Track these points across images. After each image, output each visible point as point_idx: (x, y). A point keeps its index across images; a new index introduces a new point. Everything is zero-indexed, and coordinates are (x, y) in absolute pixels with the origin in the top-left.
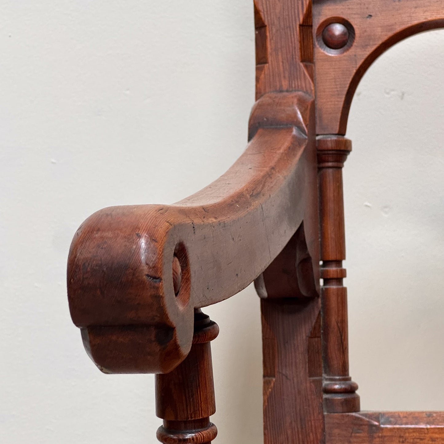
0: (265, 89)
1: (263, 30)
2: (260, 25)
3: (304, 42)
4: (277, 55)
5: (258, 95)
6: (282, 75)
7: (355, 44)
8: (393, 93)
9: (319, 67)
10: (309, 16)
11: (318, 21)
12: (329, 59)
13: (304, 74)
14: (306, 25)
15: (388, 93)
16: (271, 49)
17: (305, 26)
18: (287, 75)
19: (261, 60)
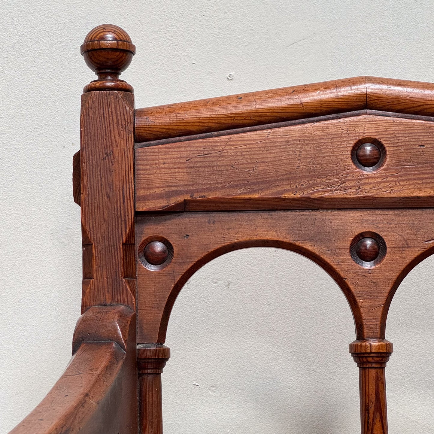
0: (90, 303)
1: (90, 247)
2: (87, 243)
3: (126, 259)
4: (102, 271)
5: (84, 308)
6: (106, 290)
7: (173, 261)
8: (219, 282)
9: (140, 281)
10: (131, 235)
11: (139, 240)
12: (150, 274)
13: (126, 289)
14: (129, 244)
15: (215, 283)
16: (96, 266)
17: (128, 244)
18: (110, 289)
19: (87, 275)
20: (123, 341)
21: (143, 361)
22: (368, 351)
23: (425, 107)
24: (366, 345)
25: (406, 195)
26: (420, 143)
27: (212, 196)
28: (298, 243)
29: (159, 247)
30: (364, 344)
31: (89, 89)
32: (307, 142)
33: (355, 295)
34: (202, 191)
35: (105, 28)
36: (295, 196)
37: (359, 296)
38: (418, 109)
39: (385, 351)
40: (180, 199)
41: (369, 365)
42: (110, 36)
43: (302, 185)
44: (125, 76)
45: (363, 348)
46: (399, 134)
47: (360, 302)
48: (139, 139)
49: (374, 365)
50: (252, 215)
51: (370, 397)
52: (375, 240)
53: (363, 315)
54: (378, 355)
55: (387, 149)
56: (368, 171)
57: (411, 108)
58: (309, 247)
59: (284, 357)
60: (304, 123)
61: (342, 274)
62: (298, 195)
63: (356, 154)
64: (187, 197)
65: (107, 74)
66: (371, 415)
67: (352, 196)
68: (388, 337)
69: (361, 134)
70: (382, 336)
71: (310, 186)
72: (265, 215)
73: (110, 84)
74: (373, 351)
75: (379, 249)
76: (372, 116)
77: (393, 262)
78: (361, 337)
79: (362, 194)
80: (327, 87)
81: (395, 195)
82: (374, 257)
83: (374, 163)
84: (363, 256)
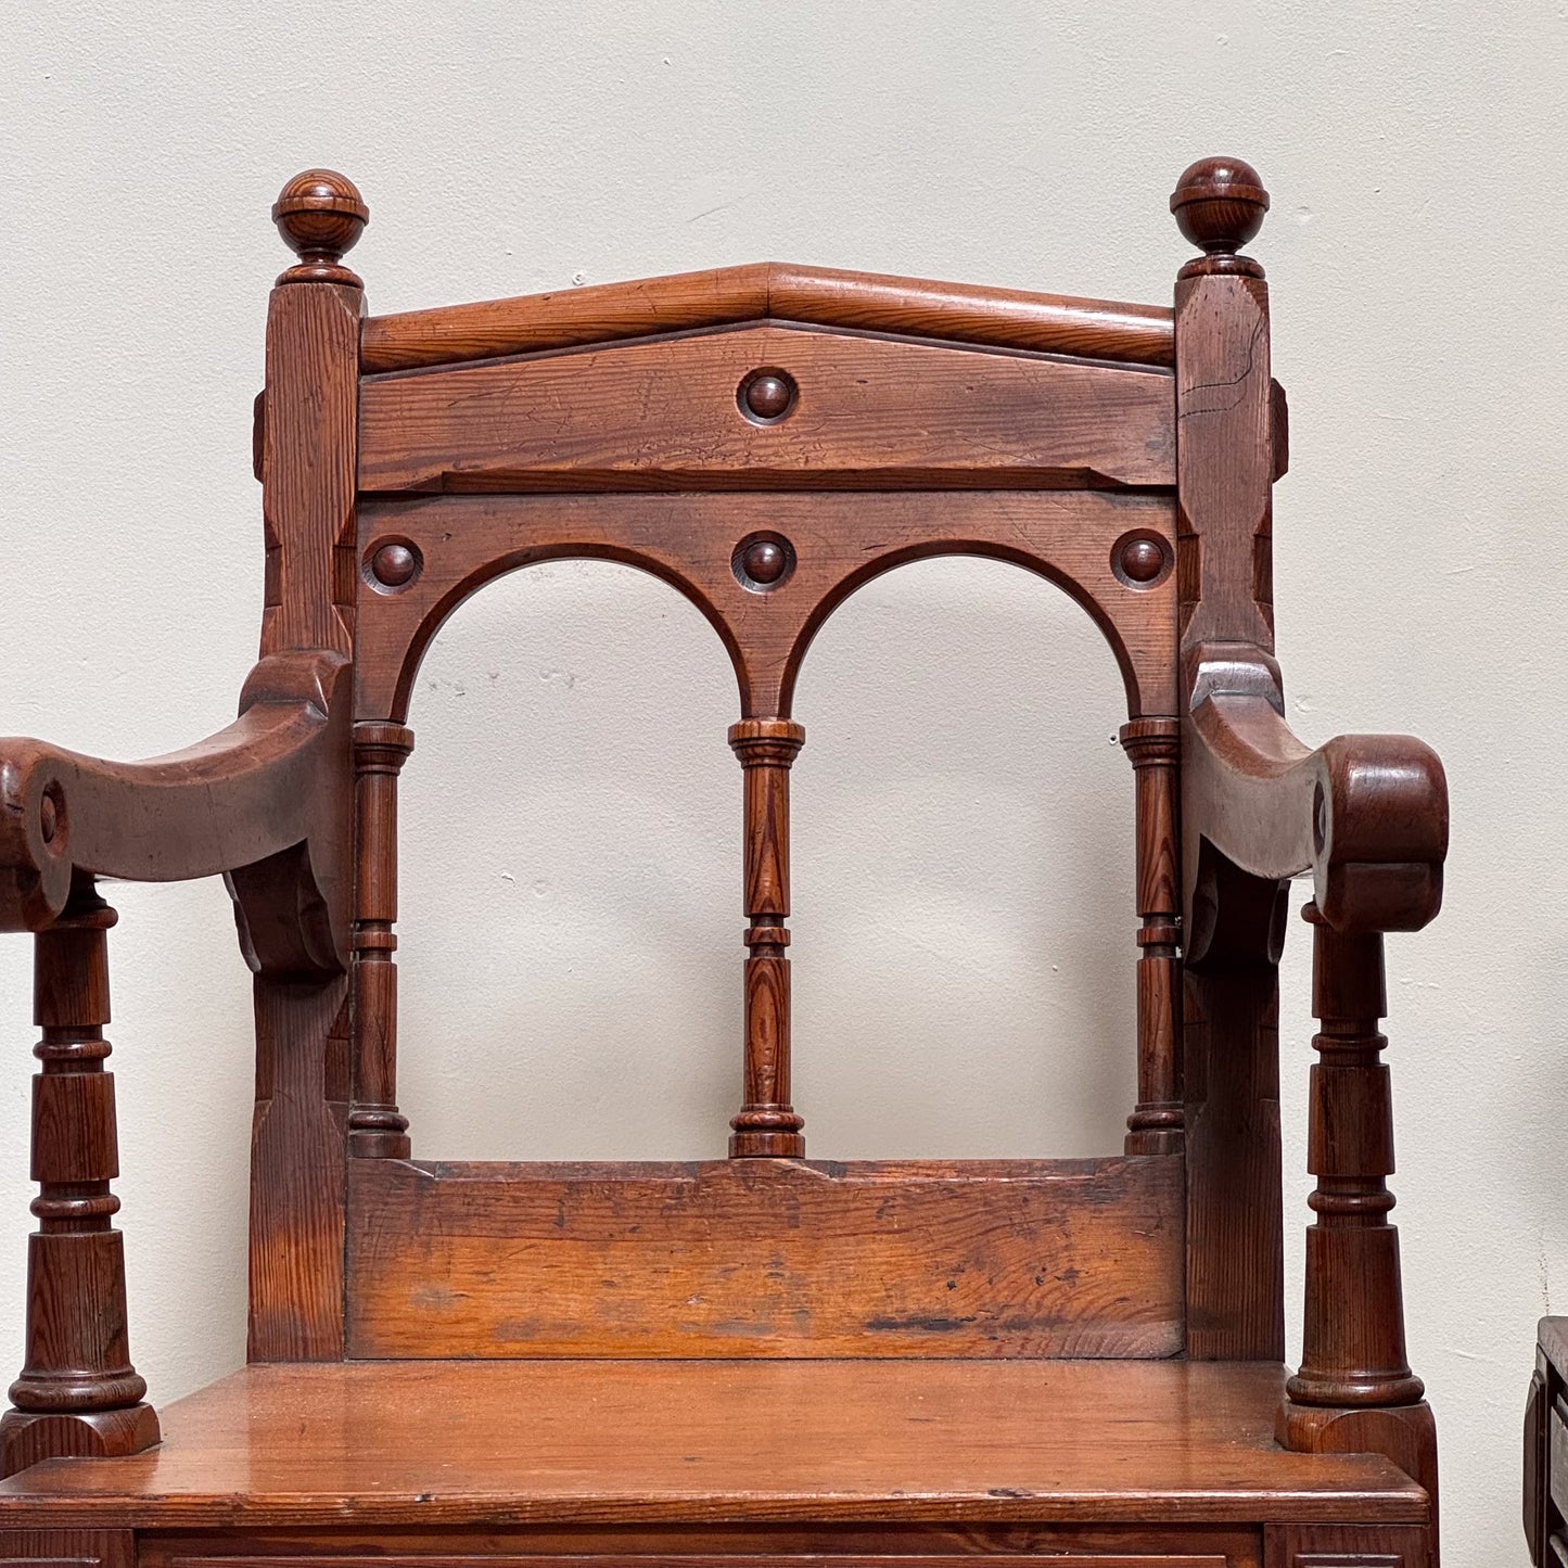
0: (274, 646)
1: (277, 551)
2: (272, 545)
3: (339, 574)
4: (296, 591)
5: (263, 653)
6: (303, 625)
7: (422, 578)
8: (554, 675)
9: (363, 613)
10: (349, 532)
11: (364, 544)
12: (381, 600)
13: (338, 622)
14: (345, 547)
15: (546, 677)
16: (287, 582)
17: (343, 547)
18: (310, 623)
19: (272, 599)
20: (324, 699)
21: (363, 748)
22: (755, 735)
23: (871, 315)
24: (751, 725)
25: (831, 467)
26: (860, 377)
27: (492, 465)
28: (642, 550)
29: (401, 555)
30: (748, 723)
31: (284, 281)
32: (659, 374)
33: (738, 640)
34: (474, 456)
35: (314, 177)
36: (636, 468)
37: (746, 643)
38: (860, 318)
39: (786, 736)
40: (437, 471)
41: (759, 761)
42: (322, 190)
43: (649, 448)
44: (349, 261)
45: (746, 730)
46: (823, 360)
47: (746, 652)
48: (366, 369)
49: (767, 761)
50: (562, 501)
51: (758, 816)
52: (777, 545)
53: (751, 675)
54: (775, 742)
55: (801, 386)
56: (759, 424)
57: (849, 316)
58: (657, 555)
59: (679, 825)
60: (656, 341)
61: (717, 605)
62: (640, 466)
63: (748, 394)
64: (449, 468)
65: (317, 255)
66: (758, 847)
67: (737, 467)
68: (798, 716)
69: (758, 361)
70: (785, 711)
71: (661, 450)
72: (584, 500)
73: (321, 272)
74: (764, 734)
75: (784, 561)
76: (778, 330)
77: (808, 584)
78: (746, 714)
79: (754, 464)
80: (701, 279)
81: (812, 466)
82: (774, 576)
83: (776, 411)
84: (754, 573)
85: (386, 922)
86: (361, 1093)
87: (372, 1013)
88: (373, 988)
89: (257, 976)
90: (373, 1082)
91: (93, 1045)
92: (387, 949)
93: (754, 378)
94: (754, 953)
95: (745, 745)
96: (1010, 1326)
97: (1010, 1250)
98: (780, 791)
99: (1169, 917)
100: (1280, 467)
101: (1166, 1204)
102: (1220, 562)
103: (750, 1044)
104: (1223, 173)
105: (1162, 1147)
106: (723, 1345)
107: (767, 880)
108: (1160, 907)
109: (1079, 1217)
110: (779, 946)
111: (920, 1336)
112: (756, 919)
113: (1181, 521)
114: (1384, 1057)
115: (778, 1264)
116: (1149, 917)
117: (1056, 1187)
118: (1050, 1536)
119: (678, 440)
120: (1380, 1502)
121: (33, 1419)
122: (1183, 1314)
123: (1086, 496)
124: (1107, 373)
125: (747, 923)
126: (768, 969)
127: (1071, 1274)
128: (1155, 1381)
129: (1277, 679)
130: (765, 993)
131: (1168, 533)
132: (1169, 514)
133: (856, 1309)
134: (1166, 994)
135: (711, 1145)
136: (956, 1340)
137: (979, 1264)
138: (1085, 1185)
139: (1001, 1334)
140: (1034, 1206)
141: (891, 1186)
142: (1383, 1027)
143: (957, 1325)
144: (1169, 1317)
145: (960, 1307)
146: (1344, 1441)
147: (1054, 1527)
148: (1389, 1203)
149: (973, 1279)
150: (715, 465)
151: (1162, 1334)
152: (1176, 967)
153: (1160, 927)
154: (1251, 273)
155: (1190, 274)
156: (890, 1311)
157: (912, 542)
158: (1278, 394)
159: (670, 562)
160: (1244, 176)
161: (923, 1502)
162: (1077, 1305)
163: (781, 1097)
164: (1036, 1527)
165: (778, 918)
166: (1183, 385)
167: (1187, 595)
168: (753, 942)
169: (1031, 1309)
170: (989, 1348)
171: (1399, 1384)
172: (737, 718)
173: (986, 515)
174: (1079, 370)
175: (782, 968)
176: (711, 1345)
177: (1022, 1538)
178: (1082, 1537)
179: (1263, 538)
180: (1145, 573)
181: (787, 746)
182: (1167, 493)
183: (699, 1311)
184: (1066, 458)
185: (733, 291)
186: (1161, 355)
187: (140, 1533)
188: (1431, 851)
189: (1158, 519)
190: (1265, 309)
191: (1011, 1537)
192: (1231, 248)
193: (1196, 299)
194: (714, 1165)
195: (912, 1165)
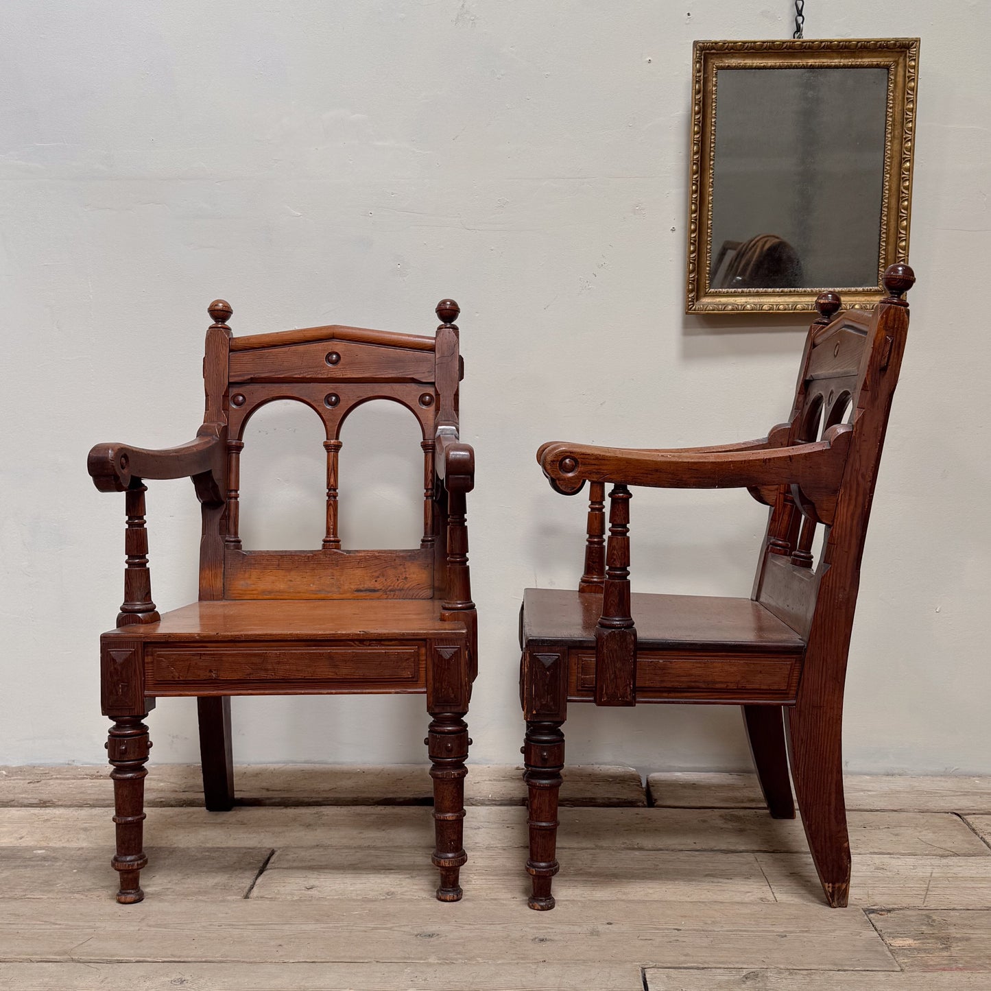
0: (207, 420)
2: (207, 395)
3: (224, 403)
4: (213, 407)
5: (204, 422)
6: (215, 415)
7: (246, 404)
9: (230, 413)
11: (231, 394)
12: (235, 410)
13: (224, 415)
14: (226, 396)
16: (211, 405)
18: (217, 415)
19: (207, 409)
20: (218, 434)
21: (230, 447)
25: (349, 377)
26: (356, 354)
27: (263, 375)
28: (302, 397)
29: (241, 398)
30: (328, 441)
31: (210, 328)
32: (306, 353)
33: (325, 420)
34: (257, 373)
35: (219, 301)
36: (300, 377)
37: (327, 421)
38: (356, 339)
39: (338, 444)
40: (249, 377)
41: (331, 450)
42: (221, 305)
43: (303, 371)
44: (228, 323)
45: (328, 443)
46: (347, 350)
47: (327, 423)
48: (231, 351)
49: (333, 451)
50: (281, 385)
51: (330, 464)
52: (336, 396)
53: (329, 429)
54: (335, 446)
55: (342, 356)
56: (330, 365)
57: (354, 339)
58: (305, 399)
60: (305, 345)
61: (320, 411)
63: (328, 358)
64: (252, 376)
65: (219, 321)
66: (330, 471)
67: (325, 377)
68: (341, 439)
69: (331, 350)
70: (337, 438)
71: (306, 372)
72: (287, 385)
73: (220, 326)
74: (332, 444)
75: (337, 400)
76: (335, 342)
77: (343, 406)
78: (327, 439)
79: (329, 376)
80: (317, 329)
81: (344, 377)
82: (333, 404)
83: (335, 363)
84: (330, 404)
85: (236, 491)
86: (229, 533)
87: (232, 514)
88: (233, 507)
89: (202, 504)
90: (232, 530)
91: (141, 521)
92: (236, 497)
93: (330, 354)
94: (329, 498)
95: (327, 446)
96: (391, 591)
97: (391, 572)
98: (336, 457)
99: (432, 489)
100: (461, 377)
101: (430, 561)
102: (446, 401)
103: (327, 521)
104: (448, 303)
105: (429, 546)
106: (319, 596)
107: (332, 480)
108: (430, 487)
109: (408, 564)
110: (335, 497)
111: (368, 593)
112: (330, 490)
113: (436, 391)
114: (466, 524)
115: (333, 576)
116: (427, 489)
117: (402, 556)
118: (374, 642)
119: (310, 370)
120: (455, 633)
121: (125, 614)
122: (433, 588)
123: (413, 384)
124: (418, 354)
125: (327, 491)
126: (332, 502)
127: (406, 578)
128: (427, 604)
129: (458, 430)
130: (331, 507)
131: (433, 394)
132: (433, 389)
133: (352, 587)
134: (431, 508)
135: (318, 546)
136: (377, 594)
137: (383, 576)
138: (410, 556)
139: (388, 593)
140: (397, 561)
141: (361, 556)
142: (466, 516)
143: (378, 591)
144: (430, 588)
145: (378, 586)
146: (454, 618)
147: (376, 640)
148: (467, 560)
149: (382, 579)
150: (320, 376)
151: (429, 593)
152: (433, 502)
153: (430, 492)
154: (455, 329)
155: (440, 328)
156: (361, 587)
157: (369, 396)
158: (461, 360)
159: (309, 401)
160: (454, 304)
161: (342, 634)
162: (407, 586)
163: (335, 534)
164: (371, 640)
165: (335, 490)
166: (437, 357)
167: (437, 409)
168: (328, 495)
169: (396, 586)
170: (385, 596)
171: (468, 604)
172: (325, 440)
173: (386, 389)
174: (410, 353)
175: (336, 502)
176: (316, 596)
177: (368, 643)
178: (382, 643)
179: (456, 395)
180: (428, 404)
181: (338, 447)
182: (433, 384)
183: (313, 587)
184: (407, 375)
185: (325, 332)
186: (432, 349)
187: (145, 643)
188: (471, 473)
189: (431, 391)
190: (458, 338)
191: (365, 643)
192: (450, 322)
193: (441, 335)
194: (318, 551)
195: (368, 551)
